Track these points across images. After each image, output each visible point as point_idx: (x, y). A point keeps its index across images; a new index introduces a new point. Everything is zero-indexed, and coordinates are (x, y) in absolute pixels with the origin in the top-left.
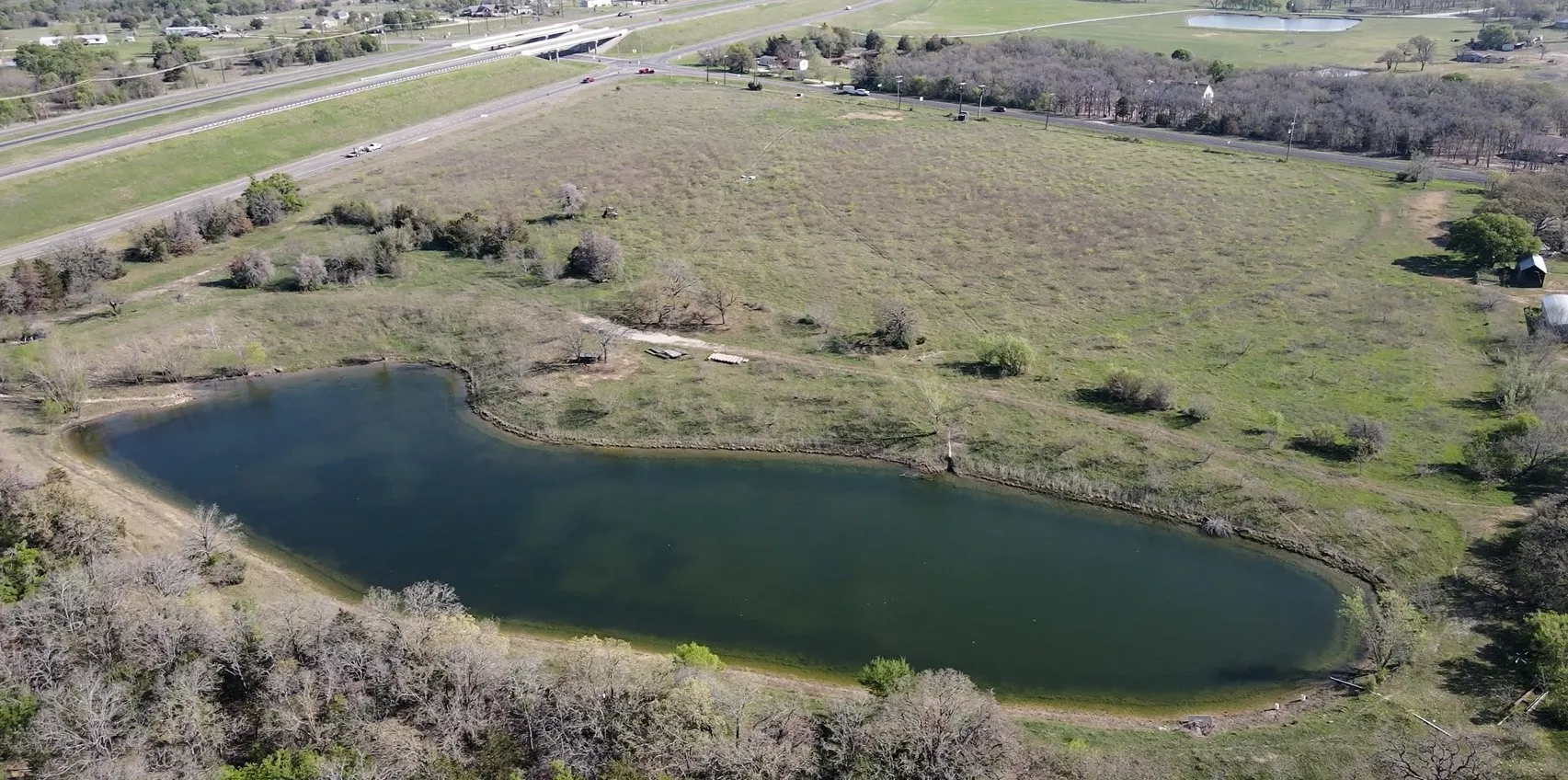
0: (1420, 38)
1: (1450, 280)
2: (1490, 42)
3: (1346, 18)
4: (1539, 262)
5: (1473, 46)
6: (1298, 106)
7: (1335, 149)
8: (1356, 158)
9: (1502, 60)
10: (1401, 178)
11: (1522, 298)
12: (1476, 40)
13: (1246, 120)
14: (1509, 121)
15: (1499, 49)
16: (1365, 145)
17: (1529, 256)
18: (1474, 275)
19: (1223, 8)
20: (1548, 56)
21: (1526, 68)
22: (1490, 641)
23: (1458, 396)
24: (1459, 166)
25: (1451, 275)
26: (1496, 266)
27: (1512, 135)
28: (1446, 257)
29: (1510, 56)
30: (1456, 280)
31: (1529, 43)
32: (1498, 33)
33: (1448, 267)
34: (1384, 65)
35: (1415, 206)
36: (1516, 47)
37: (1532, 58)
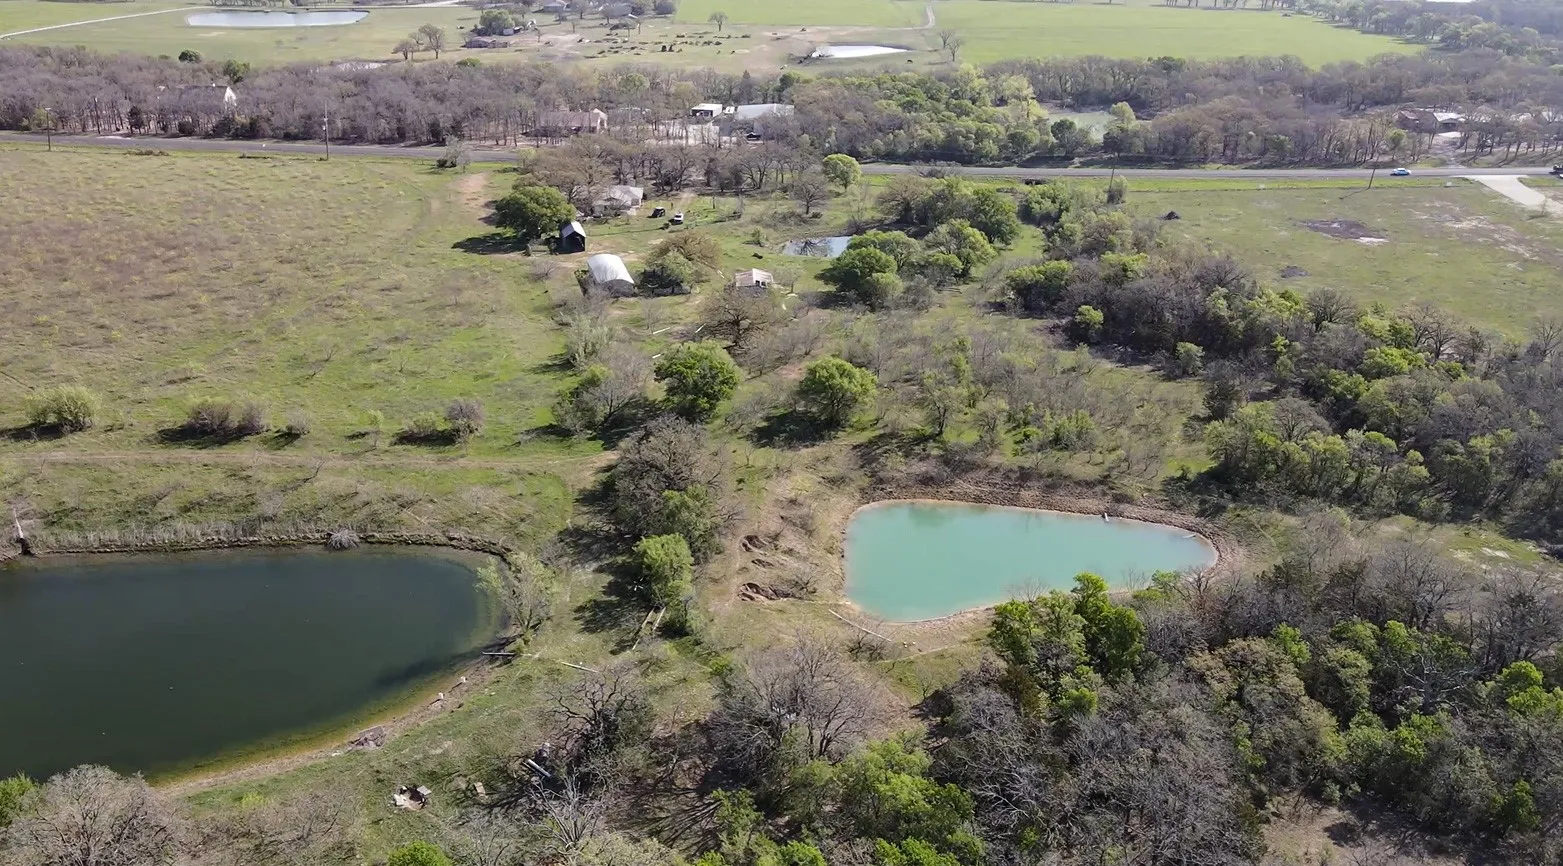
0: (428, 27)
1: (506, 256)
2: (491, 28)
3: (353, 10)
4: (577, 227)
5: (480, 33)
6: (328, 103)
7: (373, 142)
8: (394, 149)
9: (505, 45)
10: (442, 164)
11: (570, 263)
12: (480, 27)
13: (276, 121)
14: (523, 100)
15: (501, 34)
16: (400, 135)
17: (567, 223)
18: (526, 248)
19: (225, 5)
20: (544, 38)
21: (527, 51)
22: (611, 578)
23: (537, 363)
24: (490, 147)
25: (506, 251)
26: (544, 237)
27: (530, 112)
28: (498, 234)
29: (512, 40)
30: (512, 255)
31: (526, 28)
32: (496, 18)
33: (501, 244)
34: (400, 55)
35: (459, 190)
36: (516, 32)
37: (530, 41)
